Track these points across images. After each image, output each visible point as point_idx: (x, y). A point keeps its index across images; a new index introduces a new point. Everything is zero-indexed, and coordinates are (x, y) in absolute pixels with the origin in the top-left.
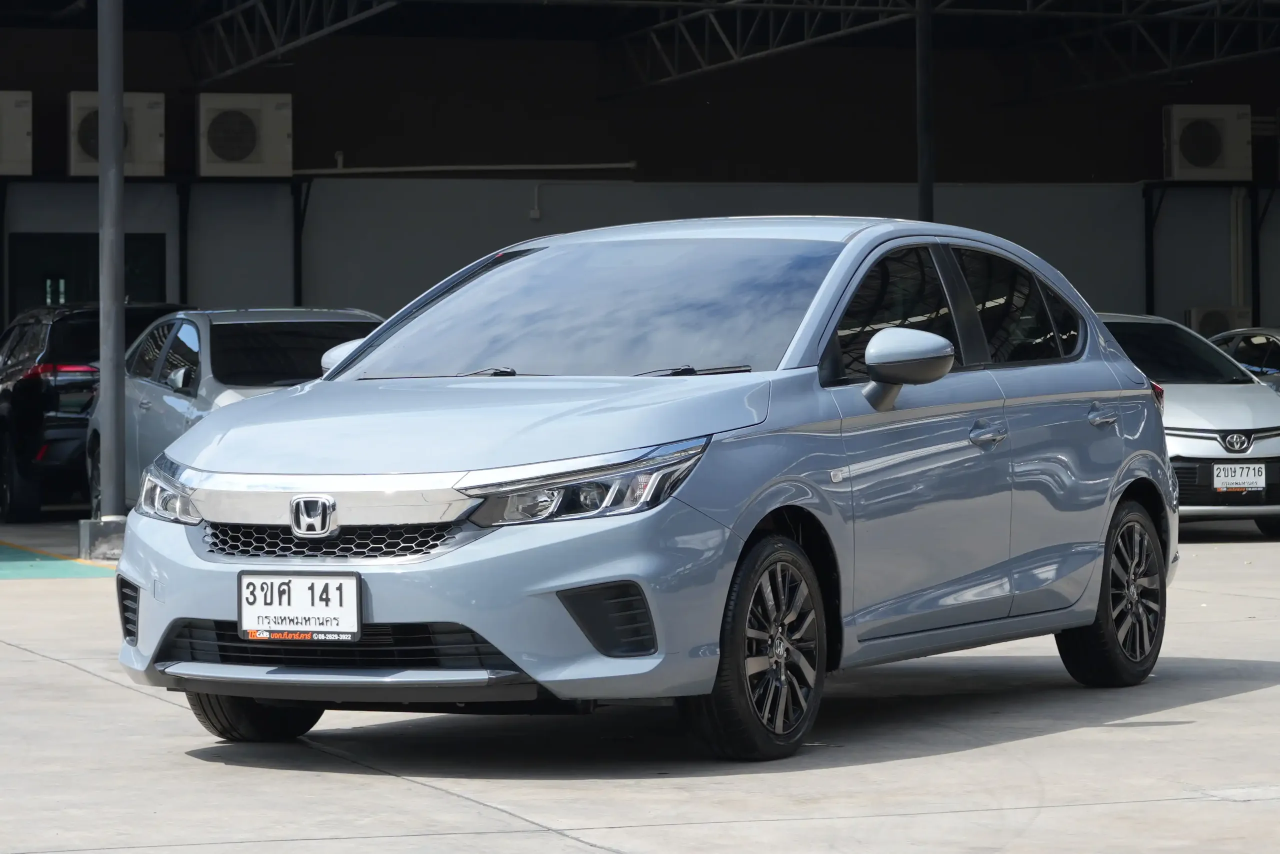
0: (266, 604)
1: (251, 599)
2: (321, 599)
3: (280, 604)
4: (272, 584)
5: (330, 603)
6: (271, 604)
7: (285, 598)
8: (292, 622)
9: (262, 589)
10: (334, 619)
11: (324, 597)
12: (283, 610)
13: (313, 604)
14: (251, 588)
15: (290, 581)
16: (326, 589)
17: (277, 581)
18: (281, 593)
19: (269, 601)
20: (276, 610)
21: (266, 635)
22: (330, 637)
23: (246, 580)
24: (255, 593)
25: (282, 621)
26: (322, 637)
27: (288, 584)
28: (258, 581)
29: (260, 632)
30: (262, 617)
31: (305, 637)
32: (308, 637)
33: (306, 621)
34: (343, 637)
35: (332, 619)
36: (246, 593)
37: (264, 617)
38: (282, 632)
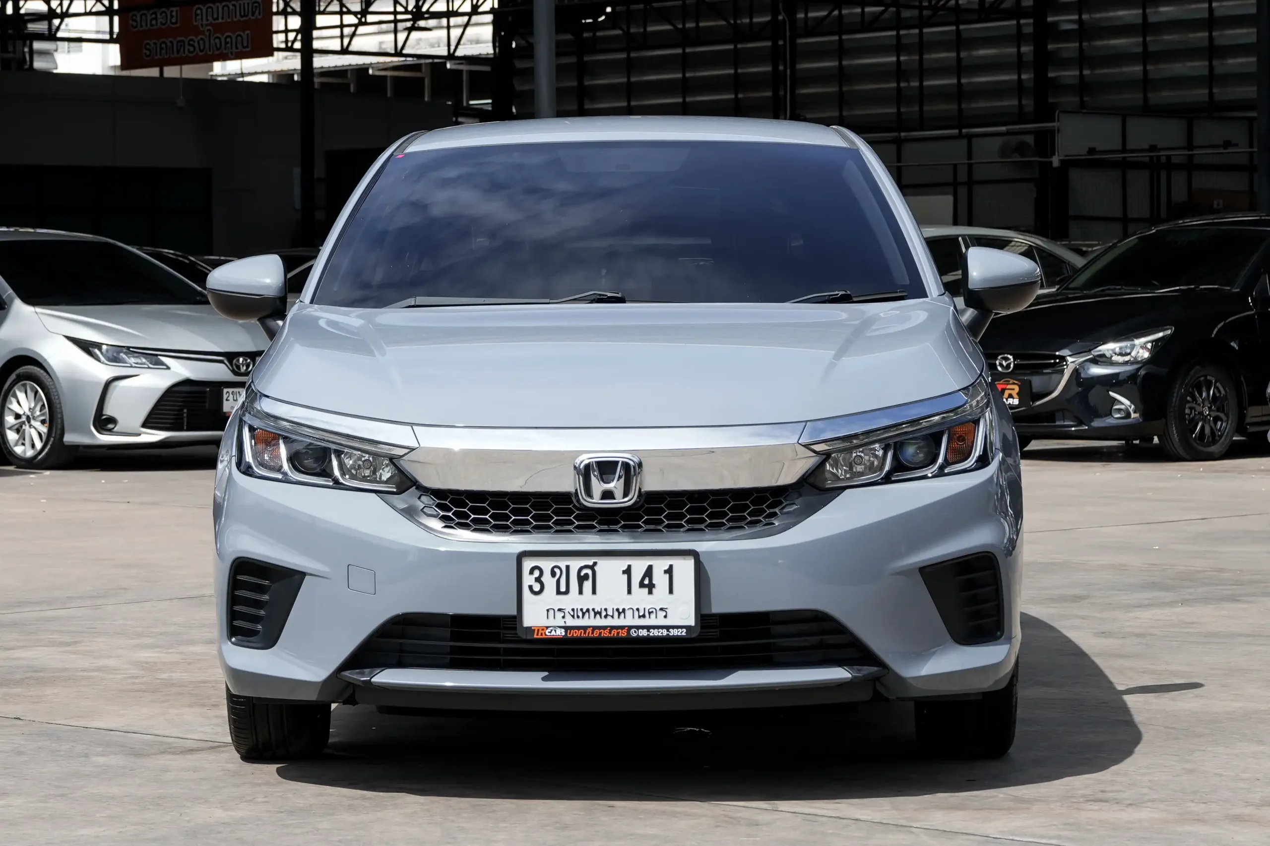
0: (559, 592)
1: (537, 587)
2: (642, 585)
3: (581, 592)
4: (568, 567)
5: (654, 590)
6: (567, 592)
7: (588, 585)
8: (598, 616)
9: (553, 574)
10: (661, 609)
11: (646, 582)
12: (587, 601)
13: (629, 592)
14: (537, 573)
15: (595, 564)
16: (649, 572)
17: (575, 564)
18: (582, 579)
19: (563, 589)
20: (574, 600)
21: (560, 633)
22: (655, 633)
23: (528, 564)
24: (543, 579)
25: (584, 614)
26: (643, 633)
27: (592, 567)
28: (547, 564)
29: (551, 628)
30: (554, 610)
31: (618, 633)
32: (623, 634)
33: (619, 614)
34: (674, 632)
35: (658, 609)
36: (528, 580)
37: (556, 610)
38: (585, 628)
